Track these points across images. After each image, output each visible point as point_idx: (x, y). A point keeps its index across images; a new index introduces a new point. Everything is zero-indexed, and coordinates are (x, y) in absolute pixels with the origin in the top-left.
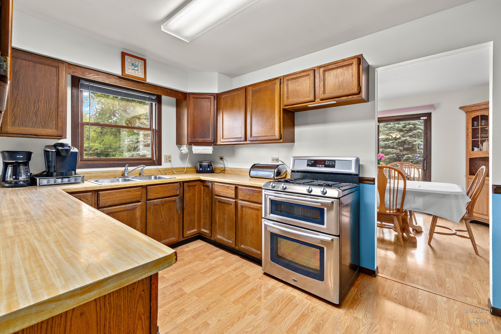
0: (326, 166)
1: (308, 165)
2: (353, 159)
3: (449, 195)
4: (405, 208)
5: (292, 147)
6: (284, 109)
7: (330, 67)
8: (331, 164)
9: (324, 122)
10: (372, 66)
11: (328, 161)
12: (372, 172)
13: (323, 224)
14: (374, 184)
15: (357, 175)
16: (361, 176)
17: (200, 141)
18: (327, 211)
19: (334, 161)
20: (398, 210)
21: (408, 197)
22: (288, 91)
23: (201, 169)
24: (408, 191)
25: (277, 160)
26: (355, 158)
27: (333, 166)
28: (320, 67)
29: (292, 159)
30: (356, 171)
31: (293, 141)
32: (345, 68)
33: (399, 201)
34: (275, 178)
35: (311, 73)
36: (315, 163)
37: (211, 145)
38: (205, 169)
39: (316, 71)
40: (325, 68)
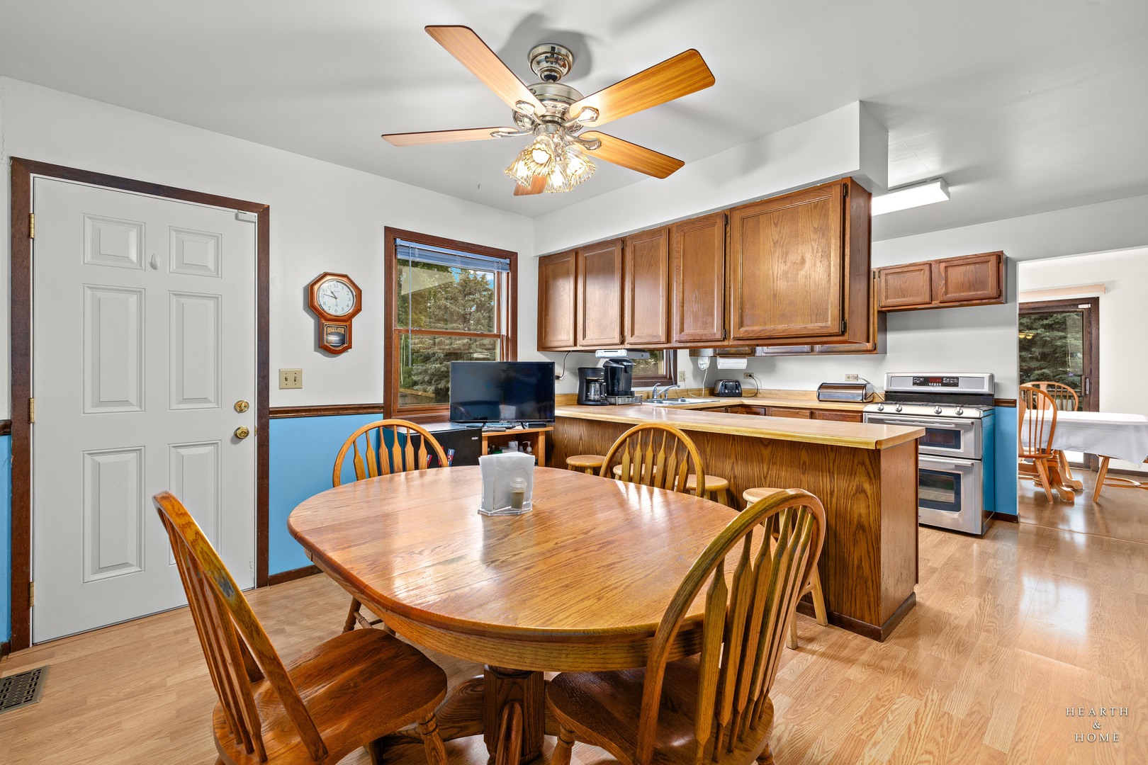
0: (944, 385)
1: (914, 384)
2: (986, 376)
3: (1126, 425)
4: (1055, 447)
5: (883, 359)
6: (879, 312)
7: (956, 263)
8: (954, 382)
9: (938, 326)
10: (1010, 259)
11: (947, 378)
12: (1011, 391)
13: (960, 448)
14: (1015, 406)
15: (992, 395)
16: (996, 397)
17: (731, 352)
18: (964, 432)
19: (957, 378)
20: (1043, 451)
21: (1058, 431)
22: (886, 289)
23: (726, 391)
24: (1059, 422)
25: (857, 378)
26: (989, 375)
27: (956, 385)
28: (940, 262)
29: (886, 375)
30: (989, 390)
31: (885, 352)
32: (977, 266)
33: (1045, 437)
34: (864, 401)
35: (927, 268)
36: (926, 381)
37: (745, 357)
38: (732, 392)
39: (933, 266)
40: (948, 264)
